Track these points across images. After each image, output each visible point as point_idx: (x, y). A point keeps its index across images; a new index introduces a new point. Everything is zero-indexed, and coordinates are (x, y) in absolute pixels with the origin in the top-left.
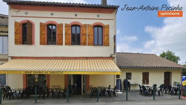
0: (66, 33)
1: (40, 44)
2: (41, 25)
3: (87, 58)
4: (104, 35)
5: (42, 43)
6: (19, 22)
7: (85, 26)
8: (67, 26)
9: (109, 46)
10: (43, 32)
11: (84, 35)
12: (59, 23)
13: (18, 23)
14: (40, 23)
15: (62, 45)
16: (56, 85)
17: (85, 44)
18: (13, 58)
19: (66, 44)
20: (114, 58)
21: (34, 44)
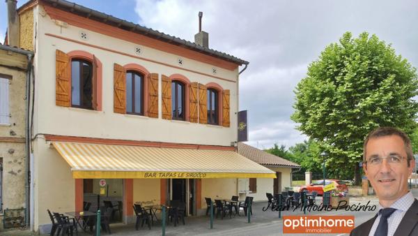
1: (115, 112)
3: (198, 147)
4: (223, 107)
5: (118, 109)
7: (196, 85)
8: (165, 79)
9: (229, 126)
10: (121, 86)
11: (194, 103)
13: (64, 53)
14: (115, 64)
15: (157, 117)
16: (145, 201)
17: (195, 120)
19: (164, 117)
20: (236, 148)
21: (101, 110)
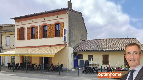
0: (39, 31)
2: (28, 28)
6: (19, 28)
8: (40, 27)
10: (29, 32)
11: (49, 31)
12: (36, 25)
15: (38, 38)
17: (49, 37)
18: (17, 48)
19: (40, 38)
20: (67, 45)
21: (25, 40)
